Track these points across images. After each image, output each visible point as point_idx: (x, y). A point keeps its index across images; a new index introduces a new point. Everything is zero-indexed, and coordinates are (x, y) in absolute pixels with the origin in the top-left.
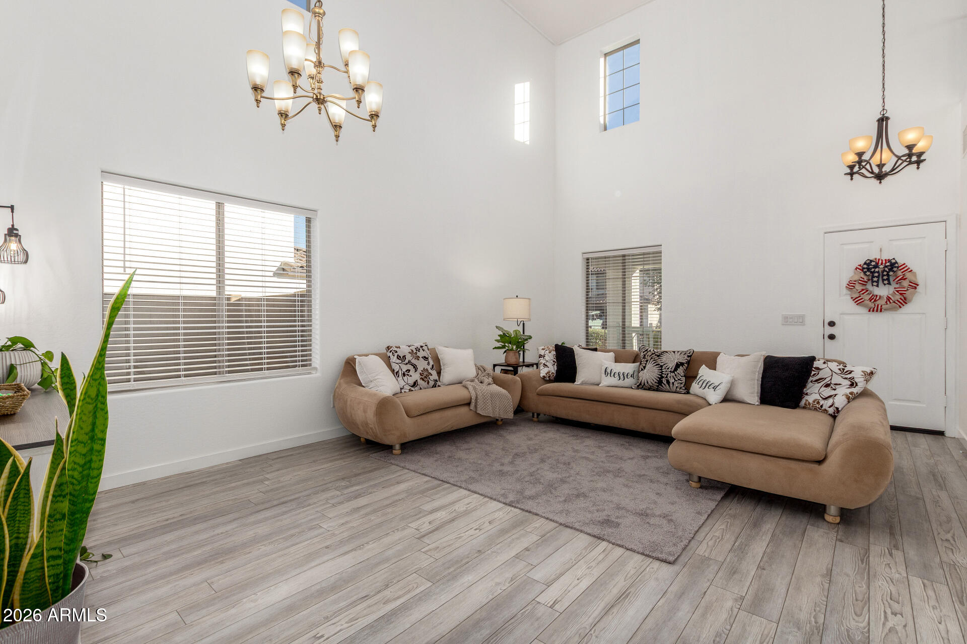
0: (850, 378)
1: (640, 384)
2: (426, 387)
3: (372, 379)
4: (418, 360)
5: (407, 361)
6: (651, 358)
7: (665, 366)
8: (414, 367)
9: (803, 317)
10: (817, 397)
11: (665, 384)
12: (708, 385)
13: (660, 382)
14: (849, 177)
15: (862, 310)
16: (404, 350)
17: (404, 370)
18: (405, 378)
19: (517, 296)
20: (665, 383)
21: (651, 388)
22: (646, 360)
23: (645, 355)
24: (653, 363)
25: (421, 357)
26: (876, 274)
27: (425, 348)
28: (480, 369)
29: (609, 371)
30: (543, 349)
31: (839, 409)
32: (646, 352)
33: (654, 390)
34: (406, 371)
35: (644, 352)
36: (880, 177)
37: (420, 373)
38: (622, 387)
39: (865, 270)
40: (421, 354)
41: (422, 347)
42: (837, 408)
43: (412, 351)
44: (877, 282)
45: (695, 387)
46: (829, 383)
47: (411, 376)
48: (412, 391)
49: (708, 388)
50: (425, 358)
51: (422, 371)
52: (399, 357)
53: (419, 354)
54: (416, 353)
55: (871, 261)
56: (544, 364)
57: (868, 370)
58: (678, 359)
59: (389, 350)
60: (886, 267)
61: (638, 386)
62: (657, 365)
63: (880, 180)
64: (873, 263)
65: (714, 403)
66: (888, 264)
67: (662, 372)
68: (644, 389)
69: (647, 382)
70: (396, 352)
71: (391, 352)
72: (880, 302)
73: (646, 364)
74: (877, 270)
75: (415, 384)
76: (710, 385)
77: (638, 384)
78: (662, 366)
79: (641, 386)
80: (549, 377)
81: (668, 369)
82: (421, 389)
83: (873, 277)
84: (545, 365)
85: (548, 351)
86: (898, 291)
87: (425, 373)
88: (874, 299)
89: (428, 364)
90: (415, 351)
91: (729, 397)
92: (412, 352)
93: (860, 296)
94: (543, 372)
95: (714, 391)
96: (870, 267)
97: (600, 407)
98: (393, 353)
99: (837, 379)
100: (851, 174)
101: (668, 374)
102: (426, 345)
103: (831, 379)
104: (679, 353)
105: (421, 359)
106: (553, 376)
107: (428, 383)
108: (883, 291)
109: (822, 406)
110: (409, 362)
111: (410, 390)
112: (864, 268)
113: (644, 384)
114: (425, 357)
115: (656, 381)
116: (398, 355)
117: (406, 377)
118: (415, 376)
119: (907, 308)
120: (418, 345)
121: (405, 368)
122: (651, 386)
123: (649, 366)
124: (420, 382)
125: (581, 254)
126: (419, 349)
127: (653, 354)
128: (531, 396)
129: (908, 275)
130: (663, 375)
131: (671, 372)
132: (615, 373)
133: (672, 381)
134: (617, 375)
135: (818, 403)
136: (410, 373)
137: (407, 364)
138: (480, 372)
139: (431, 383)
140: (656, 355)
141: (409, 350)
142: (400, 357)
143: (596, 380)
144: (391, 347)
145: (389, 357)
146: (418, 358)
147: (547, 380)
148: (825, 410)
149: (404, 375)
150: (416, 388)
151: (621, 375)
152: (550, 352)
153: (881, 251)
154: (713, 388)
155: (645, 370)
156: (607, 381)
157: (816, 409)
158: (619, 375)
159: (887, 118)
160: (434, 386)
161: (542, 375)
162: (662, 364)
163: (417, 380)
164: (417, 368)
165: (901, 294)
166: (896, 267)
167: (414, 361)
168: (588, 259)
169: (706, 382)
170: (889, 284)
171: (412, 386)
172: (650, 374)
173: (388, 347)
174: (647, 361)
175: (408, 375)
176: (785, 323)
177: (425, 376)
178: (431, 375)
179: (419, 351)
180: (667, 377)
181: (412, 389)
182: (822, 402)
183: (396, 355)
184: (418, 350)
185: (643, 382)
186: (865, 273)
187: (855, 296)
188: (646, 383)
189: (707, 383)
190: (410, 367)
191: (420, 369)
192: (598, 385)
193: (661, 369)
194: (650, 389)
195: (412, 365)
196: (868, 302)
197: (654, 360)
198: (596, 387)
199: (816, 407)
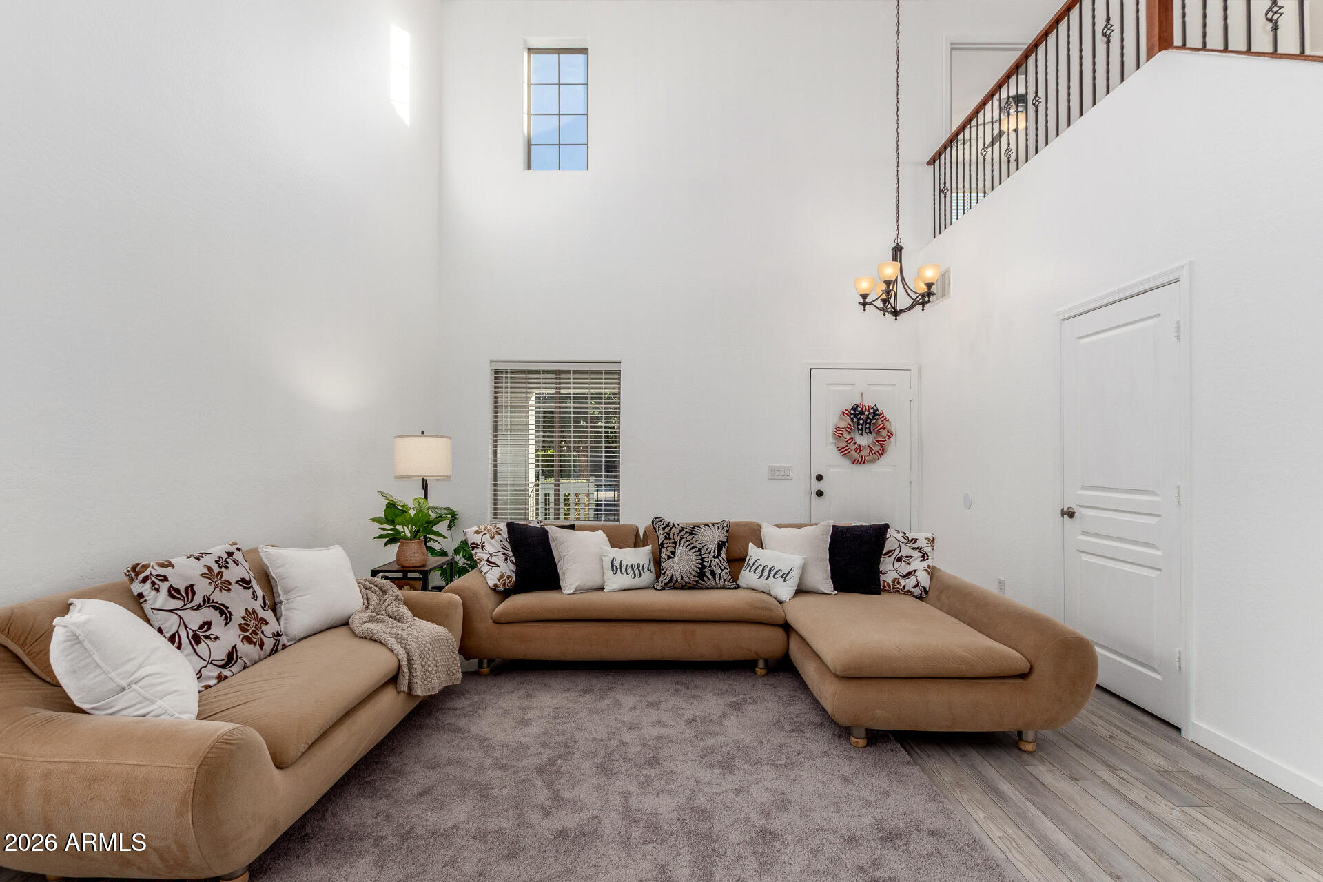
0: (918, 548)
1: (670, 580)
2: (256, 657)
3: (124, 683)
4: (229, 590)
5: (198, 599)
6: (681, 538)
7: (705, 548)
8: (222, 613)
9: (786, 469)
10: (894, 575)
11: (708, 578)
12: (771, 573)
13: (701, 575)
14: (862, 307)
15: (846, 462)
16: (186, 571)
17: (194, 626)
18: (202, 648)
19: (423, 433)
20: (709, 575)
21: (686, 585)
22: (672, 541)
23: (668, 534)
24: (686, 545)
25: (233, 582)
26: (861, 422)
27: (238, 556)
28: (370, 589)
29: (617, 564)
30: (477, 532)
31: (927, 589)
32: (668, 528)
33: (690, 588)
34: (201, 627)
35: (663, 529)
36: (896, 313)
37: (240, 625)
38: (637, 589)
39: (852, 416)
40: (233, 573)
41: (230, 554)
42: (925, 588)
43: (209, 568)
44: (862, 430)
45: (747, 577)
46: (900, 555)
47: (216, 638)
48: (226, 677)
49: (774, 577)
50: (245, 583)
51: (244, 618)
52: (173, 593)
53: (227, 575)
54: (220, 573)
55: (857, 406)
56: (488, 561)
57: (930, 536)
58: (718, 537)
59: (137, 574)
60: (870, 413)
61: (666, 584)
62: (693, 548)
63: (896, 316)
64: (859, 409)
65: (788, 600)
66: (871, 411)
67: (702, 559)
68: (675, 588)
69: (682, 577)
70: (165, 579)
71: (145, 580)
72: (864, 453)
73: (675, 548)
74: (862, 416)
75: (232, 657)
76: (775, 573)
77: (666, 581)
78: (700, 550)
79: (671, 584)
80: (504, 584)
81: (710, 553)
82: (245, 667)
83: (858, 424)
84: (491, 564)
85: (488, 536)
86: (878, 441)
87: (253, 622)
88: (859, 449)
89: (254, 595)
90: (216, 569)
91: (804, 588)
92: (209, 574)
93: (847, 446)
94: (493, 577)
95: (784, 581)
96: (857, 413)
97: (627, 631)
98: (153, 583)
99: (906, 551)
100: (864, 304)
101: (711, 561)
102: (239, 549)
103: (900, 551)
104: (716, 526)
105: (235, 587)
106: (510, 582)
107: (261, 646)
108: (864, 440)
109: (904, 587)
110: (207, 600)
111: (220, 678)
112: (851, 414)
113: (677, 581)
114: (243, 580)
115: (694, 573)
116: (171, 586)
117: (203, 644)
118: (229, 636)
119: (884, 460)
120: (219, 550)
121: (194, 620)
122: (686, 582)
123: (681, 550)
124: (245, 649)
125: (489, 362)
126: (227, 563)
127: (680, 531)
128: (484, 626)
129: (886, 424)
130: (705, 563)
131: (714, 557)
132: (627, 566)
133: (718, 571)
134: (630, 570)
135: (898, 583)
136: (214, 631)
137: (199, 607)
138: (373, 597)
139: (269, 644)
140: (686, 532)
141: (197, 568)
142: (177, 591)
143: (597, 582)
144: (146, 567)
145: (141, 595)
146: (226, 586)
147: (503, 593)
148: (909, 591)
149: (196, 639)
150: (235, 669)
151: (635, 568)
152: (492, 538)
153: (862, 396)
154: (782, 577)
155: (676, 558)
156: (615, 582)
157: (898, 591)
158: (633, 569)
159: (901, 248)
160: (274, 651)
161: (491, 583)
162: (700, 546)
163: (235, 647)
164: (231, 614)
165: (881, 444)
166: (877, 415)
167: (219, 597)
168: (497, 372)
169: (768, 569)
170: (870, 433)
171: (222, 666)
172: (682, 563)
173: (134, 568)
174: (675, 543)
175: (207, 637)
176: (772, 477)
177: (251, 630)
178: (267, 623)
179: (226, 568)
180: (710, 566)
181: (226, 672)
182: (902, 582)
183: (164, 587)
184: (222, 563)
185: (674, 578)
186: (852, 419)
187: (841, 445)
188: (679, 579)
189: (770, 571)
190: (209, 614)
191: (238, 613)
192: (603, 589)
193: (701, 555)
194: (686, 587)
195: (215, 608)
196: (853, 453)
197: (687, 541)
198: (600, 593)
199: (898, 588)
